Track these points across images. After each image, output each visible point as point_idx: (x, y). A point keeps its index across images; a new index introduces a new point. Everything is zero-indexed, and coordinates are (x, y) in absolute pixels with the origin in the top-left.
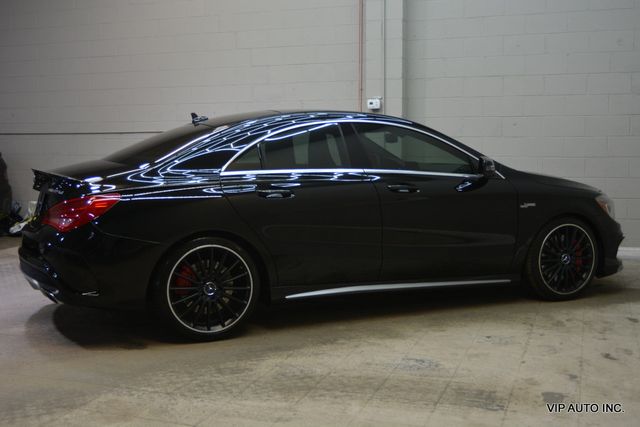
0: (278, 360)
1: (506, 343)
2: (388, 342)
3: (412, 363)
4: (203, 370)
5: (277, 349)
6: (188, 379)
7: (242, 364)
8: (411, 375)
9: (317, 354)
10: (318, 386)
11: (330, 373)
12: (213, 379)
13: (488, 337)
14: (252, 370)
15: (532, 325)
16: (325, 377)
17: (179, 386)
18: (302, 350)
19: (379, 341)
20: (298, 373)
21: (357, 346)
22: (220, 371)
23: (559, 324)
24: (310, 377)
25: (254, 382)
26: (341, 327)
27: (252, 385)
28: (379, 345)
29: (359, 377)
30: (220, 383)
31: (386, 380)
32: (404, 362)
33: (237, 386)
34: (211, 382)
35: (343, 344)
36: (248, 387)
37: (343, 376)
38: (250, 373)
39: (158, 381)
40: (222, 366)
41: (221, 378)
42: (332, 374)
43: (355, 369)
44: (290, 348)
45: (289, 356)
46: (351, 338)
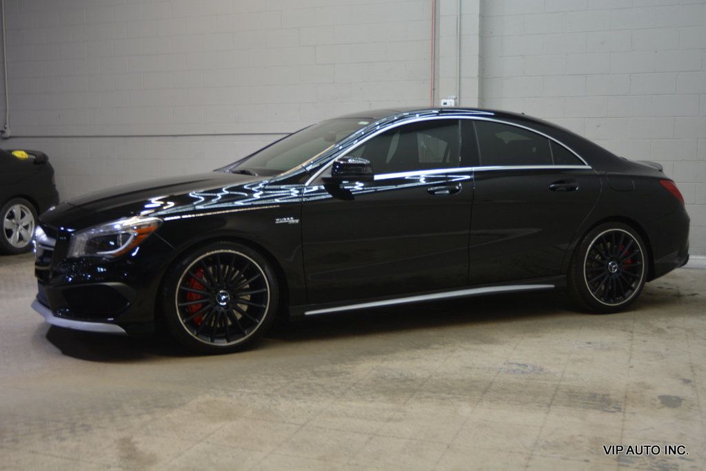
0: (375, 364)
1: (609, 349)
2: (484, 347)
3: (515, 367)
4: (298, 373)
5: (371, 353)
6: (285, 381)
7: (338, 368)
8: (516, 378)
9: (413, 359)
10: (422, 388)
11: (431, 376)
12: (310, 381)
13: (589, 343)
14: (348, 373)
15: (632, 332)
16: (427, 380)
17: (276, 387)
18: (395, 355)
19: (475, 347)
20: (397, 376)
21: (452, 351)
22: (315, 374)
23: (660, 331)
24: (411, 380)
25: (354, 384)
26: (431, 333)
27: (353, 388)
28: (475, 350)
29: (463, 380)
30: (320, 385)
31: (491, 383)
32: (505, 366)
33: (338, 388)
34: (309, 385)
35: (437, 349)
36: (350, 388)
37: (446, 379)
38: (348, 376)
39: (254, 383)
40: (316, 369)
41: (318, 381)
42: (434, 378)
43: (456, 373)
44: (382, 353)
45: (384, 360)
46: (444, 344)
